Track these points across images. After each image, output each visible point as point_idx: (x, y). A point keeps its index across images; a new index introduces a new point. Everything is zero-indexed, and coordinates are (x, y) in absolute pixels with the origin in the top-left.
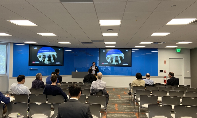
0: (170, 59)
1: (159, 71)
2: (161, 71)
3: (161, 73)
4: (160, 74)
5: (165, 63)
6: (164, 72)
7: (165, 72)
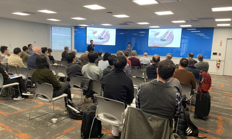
0: (228, 40)
1: (212, 54)
2: (215, 54)
3: (215, 56)
4: (213, 57)
5: (221, 45)
6: (218, 54)
7: (220, 55)
